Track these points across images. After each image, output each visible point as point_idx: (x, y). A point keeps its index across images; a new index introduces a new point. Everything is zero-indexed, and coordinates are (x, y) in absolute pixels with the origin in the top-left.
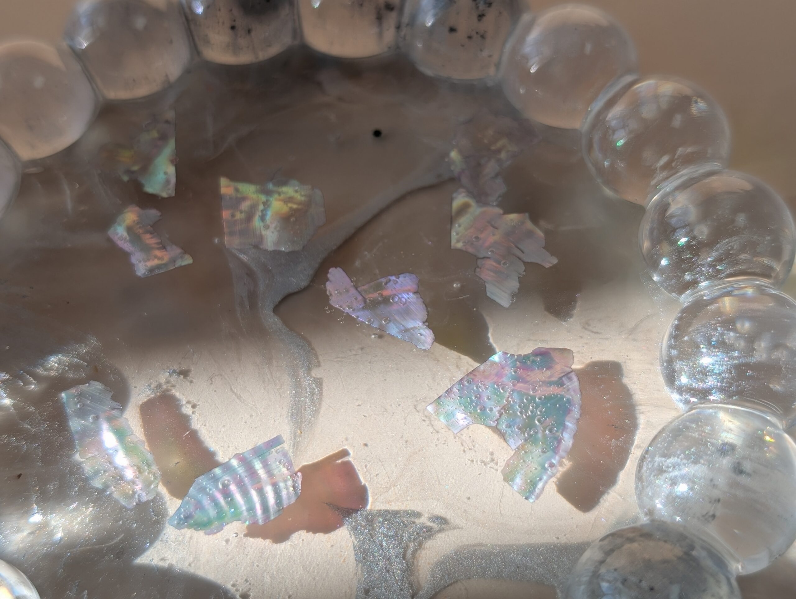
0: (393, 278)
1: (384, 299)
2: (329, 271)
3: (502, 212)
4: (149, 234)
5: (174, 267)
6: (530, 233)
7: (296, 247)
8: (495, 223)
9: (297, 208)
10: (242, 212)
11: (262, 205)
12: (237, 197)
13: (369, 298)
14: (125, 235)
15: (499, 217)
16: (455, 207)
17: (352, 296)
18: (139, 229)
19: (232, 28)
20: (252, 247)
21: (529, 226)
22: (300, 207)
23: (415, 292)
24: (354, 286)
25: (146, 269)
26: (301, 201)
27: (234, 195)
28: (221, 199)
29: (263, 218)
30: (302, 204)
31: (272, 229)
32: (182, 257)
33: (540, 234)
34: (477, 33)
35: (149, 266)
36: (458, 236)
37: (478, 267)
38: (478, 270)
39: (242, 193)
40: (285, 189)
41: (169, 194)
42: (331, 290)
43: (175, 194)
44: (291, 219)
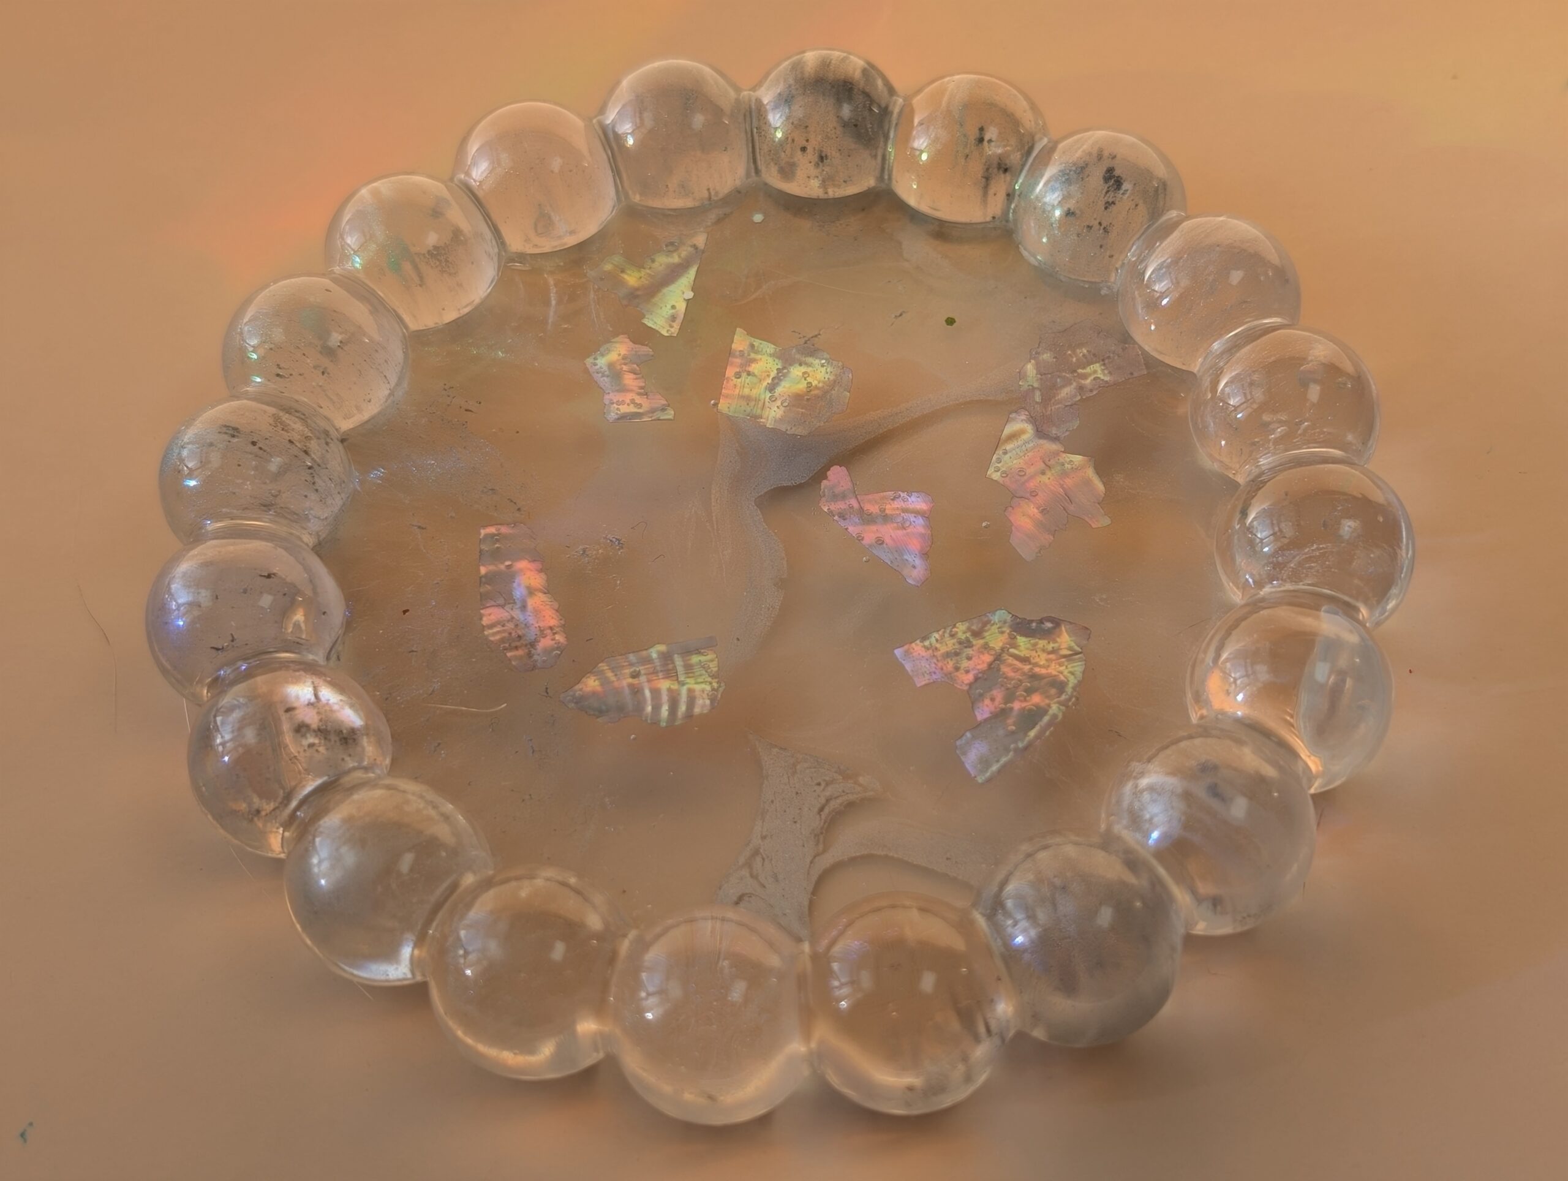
0: (904, 494)
1: (884, 516)
2: (831, 469)
3: (1063, 450)
4: (632, 374)
5: (650, 419)
6: (1088, 482)
7: (800, 431)
8: (1049, 461)
9: (816, 386)
10: (749, 374)
11: (776, 372)
12: (749, 355)
13: (867, 510)
14: (605, 368)
15: (1056, 454)
16: (1009, 430)
17: (848, 503)
18: (623, 366)
19: (804, 149)
20: (749, 418)
21: (1090, 473)
22: (821, 385)
23: (925, 517)
24: (855, 492)
25: (617, 414)
26: (825, 378)
27: (746, 352)
28: (730, 353)
29: (771, 388)
30: (824, 382)
31: (779, 403)
32: (663, 410)
33: (1100, 487)
34: (1100, 224)
35: (622, 411)
36: (999, 465)
37: (1011, 507)
38: (1010, 509)
39: (757, 352)
40: (810, 360)
41: (670, 333)
42: (826, 490)
43: (677, 335)
44: (806, 397)
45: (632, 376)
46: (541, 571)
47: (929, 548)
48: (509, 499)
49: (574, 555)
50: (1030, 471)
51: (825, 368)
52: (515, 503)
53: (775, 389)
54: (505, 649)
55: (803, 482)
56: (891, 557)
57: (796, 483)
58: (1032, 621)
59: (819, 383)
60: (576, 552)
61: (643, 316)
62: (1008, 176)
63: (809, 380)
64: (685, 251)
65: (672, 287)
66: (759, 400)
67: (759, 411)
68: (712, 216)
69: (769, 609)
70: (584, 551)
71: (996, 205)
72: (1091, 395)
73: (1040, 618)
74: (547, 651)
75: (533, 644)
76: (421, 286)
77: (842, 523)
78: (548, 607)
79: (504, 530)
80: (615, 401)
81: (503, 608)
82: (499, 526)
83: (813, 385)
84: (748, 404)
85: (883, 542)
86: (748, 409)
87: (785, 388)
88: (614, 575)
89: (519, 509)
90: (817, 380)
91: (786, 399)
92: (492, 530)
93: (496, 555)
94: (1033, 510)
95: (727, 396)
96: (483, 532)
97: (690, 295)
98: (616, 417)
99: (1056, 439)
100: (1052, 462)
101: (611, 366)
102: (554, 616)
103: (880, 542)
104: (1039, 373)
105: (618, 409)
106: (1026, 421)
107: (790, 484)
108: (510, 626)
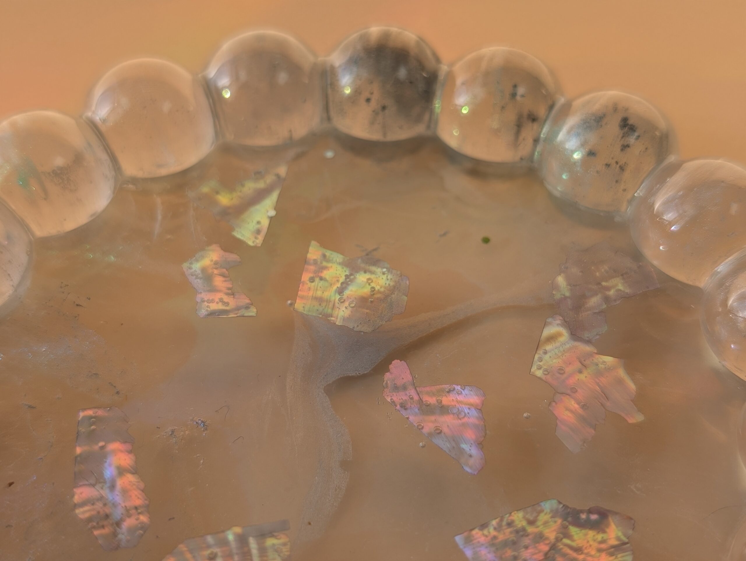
0: (458, 388)
1: (441, 407)
2: (393, 362)
3: (596, 351)
4: (222, 277)
5: (236, 316)
6: (620, 382)
7: (366, 328)
8: (585, 361)
9: (379, 290)
10: (321, 279)
11: (344, 278)
12: (321, 263)
13: (426, 401)
14: (199, 272)
15: (590, 355)
16: (547, 332)
17: (409, 395)
18: (214, 270)
19: (368, 100)
20: (321, 316)
21: (621, 373)
22: (382, 290)
23: (478, 409)
24: (414, 385)
25: (207, 311)
26: (386, 284)
27: (319, 261)
28: (305, 261)
29: (340, 291)
30: (385, 288)
31: (347, 304)
32: (247, 308)
33: (632, 386)
34: (617, 163)
35: (211, 308)
36: (541, 364)
37: (554, 401)
38: (554, 404)
39: (328, 261)
40: (373, 268)
41: (255, 243)
42: (389, 382)
43: (261, 245)
44: (370, 299)
45: (221, 279)
46: (130, 452)
47: (483, 439)
48: (110, 383)
49: (163, 435)
50: (569, 370)
51: (386, 275)
52: (115, 387)
53: (343, 292)
54: (94, 527)
55: (366, 372)
56: (448, 446)
57: (359, 374)
58: (582, 512)
59: (381, 288)
60: (165, 433)
61: (233, 229)
62: (535, 126)
63: (373, 285)
64: (270, 179)
65: (258, 207)
66: (330, 301)
67: (330, 311)
68: (292, 153)
69: (336, 490)
70: (173, 432)
71: (525, 149)
72: (615, 304)
73: (588, 508)
74: (132, 530)
75: (118, 524)
76: (45, 199)
77: (403, 412)
78: (134, 487)
79: (100, 413)
80: (206, 299)
81: (94, 487)
82: (96, 410)
83: (376, 289)
84: (320, 305)
85: (441, 432)
86: (321, 309)
87: (352, 291)
88: (198, 455)
89: (118, 393)
90: (379, 285)
91: (353, 301)
92: (90, 413)
93: (92, 437)
94: (574, 405)
95: (302, 298)
96: (82, 414)
97: (272, 213)
98: (206, 313)
99: (588, 342)
100: (587, 362)
101: (204, 270)
102: (140, 497)
103: (439, 432)
104: (569, 284)
105: (208, 307)
106: (562, 325)
107: (354, 374)
108: (99, 505)
